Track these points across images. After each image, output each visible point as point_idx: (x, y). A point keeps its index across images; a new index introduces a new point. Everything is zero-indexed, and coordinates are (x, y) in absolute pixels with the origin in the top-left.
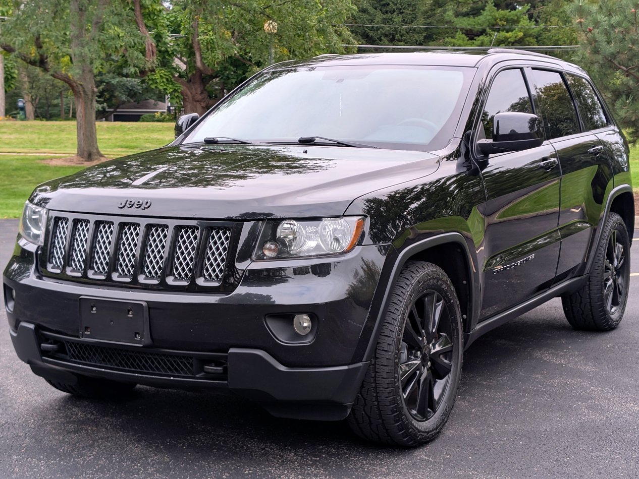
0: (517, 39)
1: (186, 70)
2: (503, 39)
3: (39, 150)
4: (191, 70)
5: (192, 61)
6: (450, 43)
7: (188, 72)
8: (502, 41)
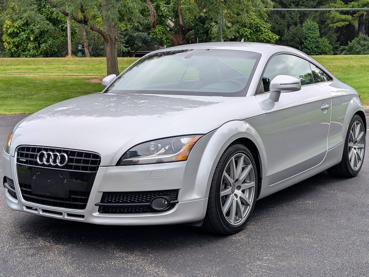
1: (174, 26)
3: (87, 74)
4: (177, 26)
5: (178, 21)
7: (175, 27)
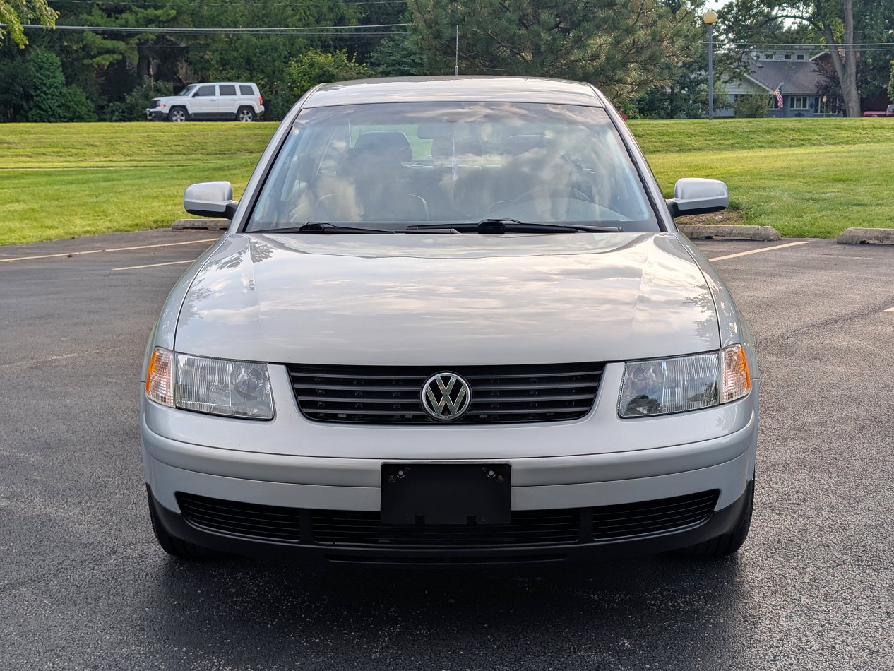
0: (169, 18)
2: (153, 18)
6: (87, 20)
8: (151, 20)
